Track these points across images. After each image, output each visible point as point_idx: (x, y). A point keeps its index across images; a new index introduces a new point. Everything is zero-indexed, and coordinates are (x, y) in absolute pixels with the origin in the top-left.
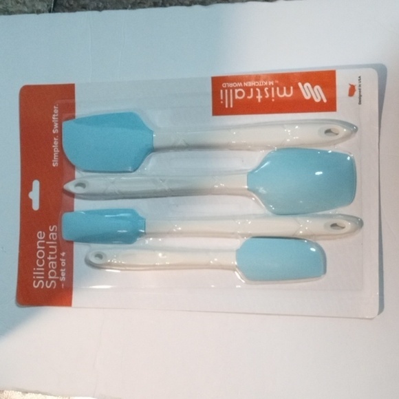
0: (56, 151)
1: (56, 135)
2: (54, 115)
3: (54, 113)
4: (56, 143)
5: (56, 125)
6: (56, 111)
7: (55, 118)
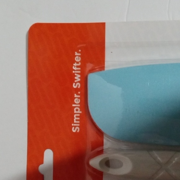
0: (77, 111)
1: (77, 90)
2: (75, 64)
3: (74, 62)
4: (77, 101)
5: (78, 78)
6: (78, 59)
7: (75, 68)
